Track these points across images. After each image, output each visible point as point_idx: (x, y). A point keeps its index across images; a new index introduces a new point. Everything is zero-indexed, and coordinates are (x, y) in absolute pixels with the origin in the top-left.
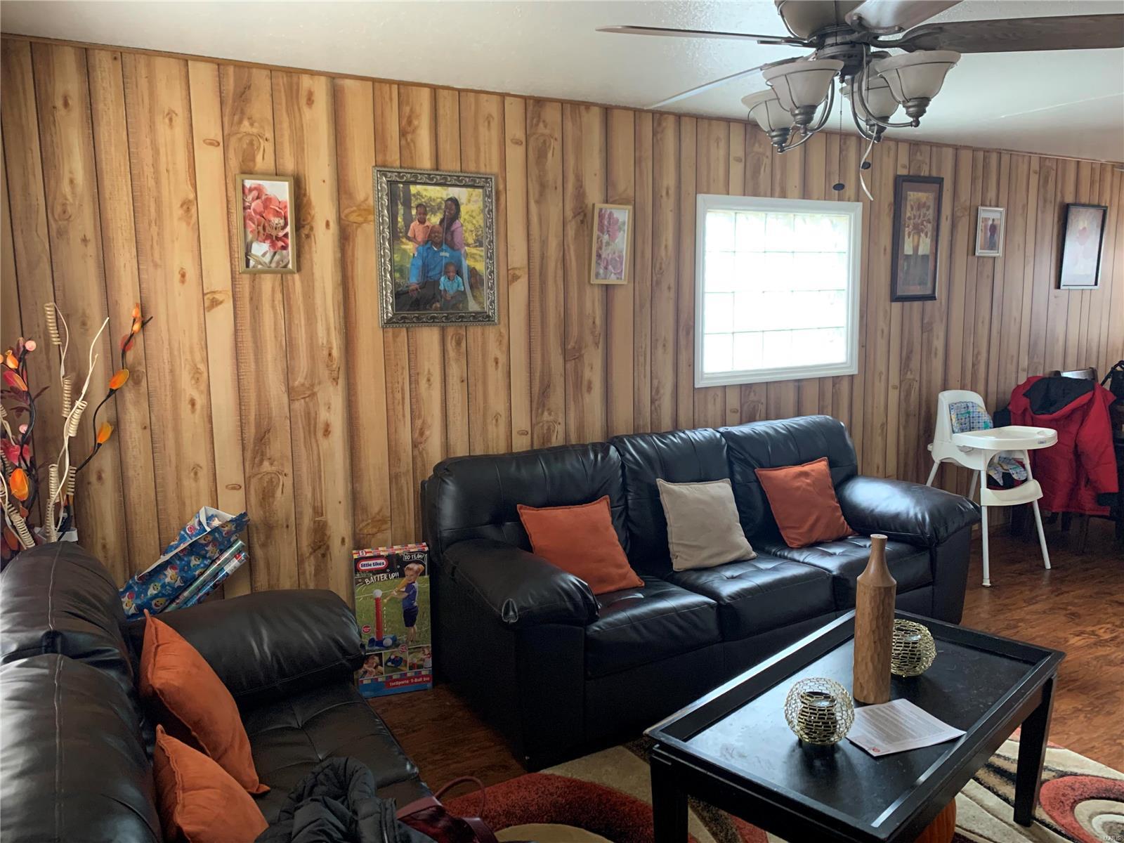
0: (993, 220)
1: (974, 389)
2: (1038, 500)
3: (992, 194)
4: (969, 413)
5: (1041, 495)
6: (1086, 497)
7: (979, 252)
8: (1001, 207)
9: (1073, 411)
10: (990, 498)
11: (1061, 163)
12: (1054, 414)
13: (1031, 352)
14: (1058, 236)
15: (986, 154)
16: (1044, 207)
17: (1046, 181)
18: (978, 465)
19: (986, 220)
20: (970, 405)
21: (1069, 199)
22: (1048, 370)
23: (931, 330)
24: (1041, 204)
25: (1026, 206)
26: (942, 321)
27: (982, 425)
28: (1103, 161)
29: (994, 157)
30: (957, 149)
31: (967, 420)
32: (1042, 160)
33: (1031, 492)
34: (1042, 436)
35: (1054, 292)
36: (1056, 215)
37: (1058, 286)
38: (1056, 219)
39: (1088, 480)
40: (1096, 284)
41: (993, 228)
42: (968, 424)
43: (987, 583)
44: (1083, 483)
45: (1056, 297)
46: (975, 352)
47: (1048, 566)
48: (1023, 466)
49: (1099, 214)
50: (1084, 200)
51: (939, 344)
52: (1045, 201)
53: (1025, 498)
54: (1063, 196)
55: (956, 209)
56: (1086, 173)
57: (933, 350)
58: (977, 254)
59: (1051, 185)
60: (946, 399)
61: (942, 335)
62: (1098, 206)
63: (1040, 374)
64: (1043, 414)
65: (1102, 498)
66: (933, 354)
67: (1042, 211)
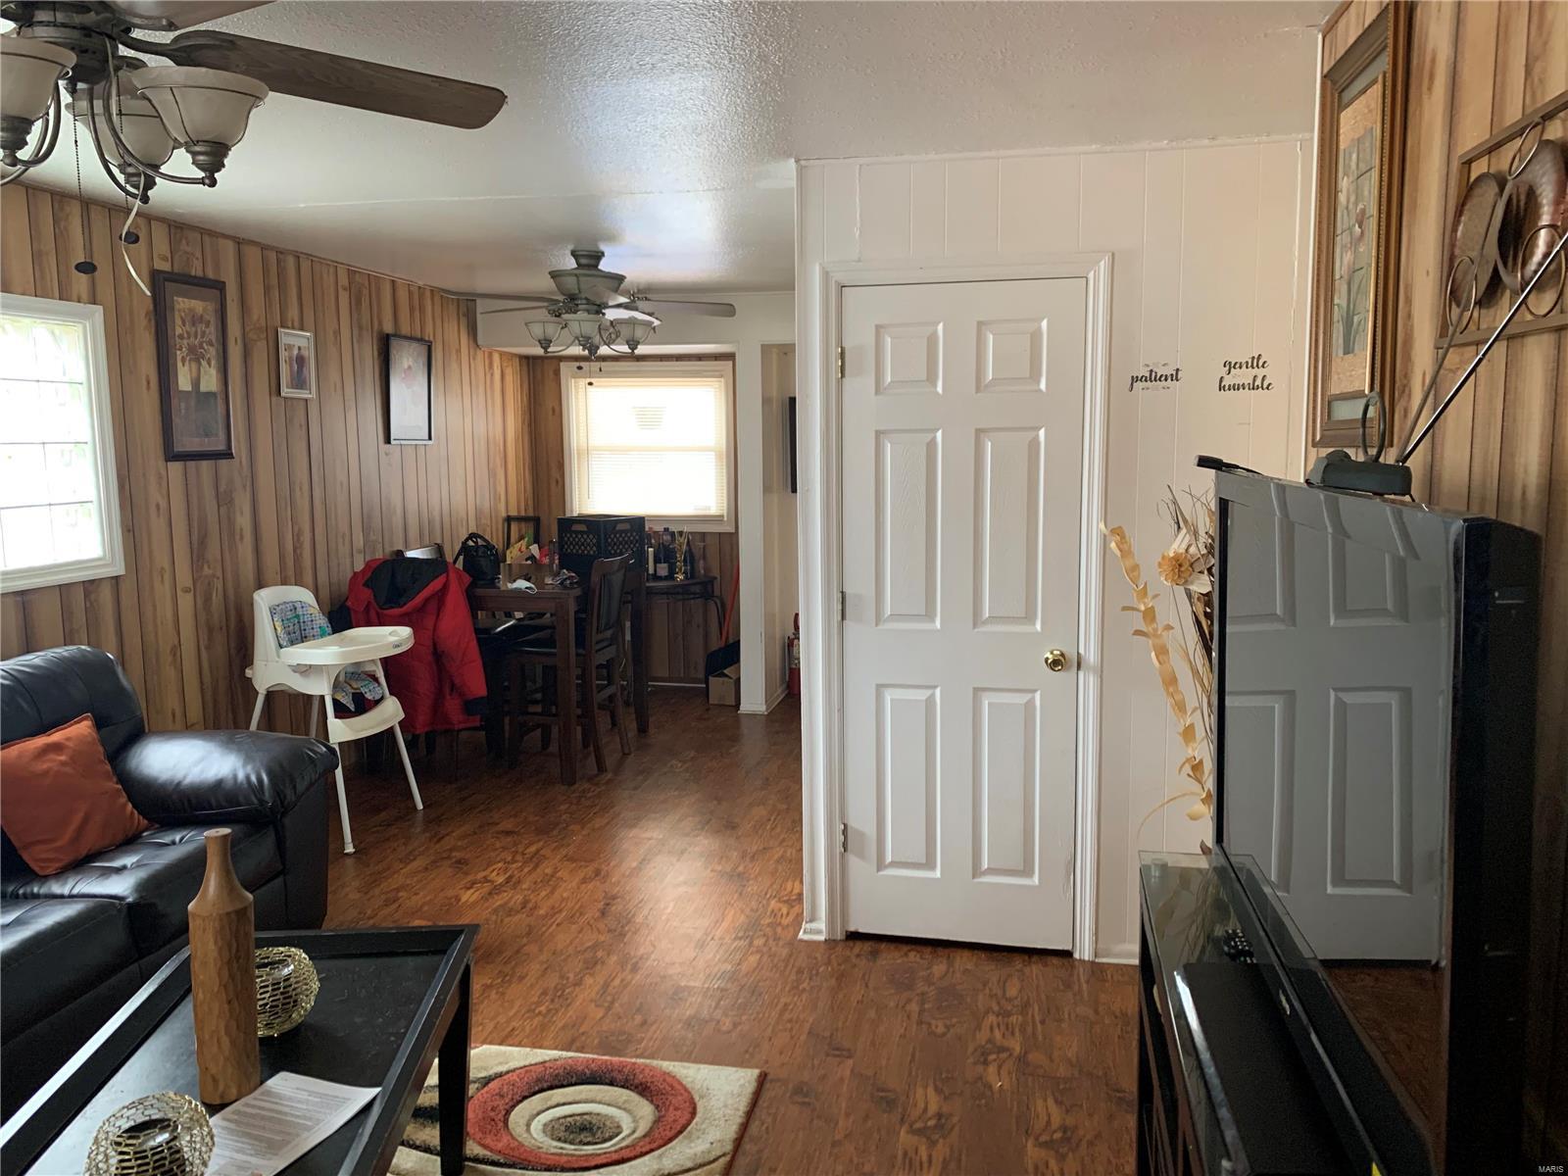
0: (299, 348)
1: (299, 583)
2: (399, 723)
3: (293, 313)
4: (298, 616)
5: (402, 716)
6: (453, 706)
7: (286, 391)
8: (307, 331)
9: (427, 600)
10: (340, 731)
11: (373, 281)
12: (405, 607)
13: (366, 529)
14: (381, 375)
15: (281, 256)
16: (360, 335)
17: (359, 302)
18: (319, 687)
19: (289, 347)
20: (298, 605)
21: (388, 328)
22: (388, 550)
23: (232, 501)
24: (356, 332)
25: (337, 333)
26: (244, 487)
27: (317, 631)
28: (421, 283)
29: (291, 261)
30: (239, 243)
31: (297, 627)
32: (351, 273)
33: (389, 713)
34: (393, 637)
35: (384, 447)
36: (375, 347)
37: (388, 440)
38: (376, 353)
39: (453, 686)
40: (430, 438)
41: (301, 360)
42: (298, 633)
43: (350, 849)
44: (447, 690)
45: (387, 454)
46: (296, 529)
47: (420, 806)
48: (376, 680)
49: (424, 350)
50: (405, 330)
51: (244, 521)
52: (360, 328)
53: (385, 721)
54: (380, 323)
55: (247, 329)
56: (403, 295)
57: (238, 531)
58: (283, 394)
59: (365, 304)
60: (264, 600)
61: (247, 509)
62: (420, 340)
63: (379, 555)
64: (392, 608)
65: (470, 706)
66: (238, 537)
67: (358, 342)
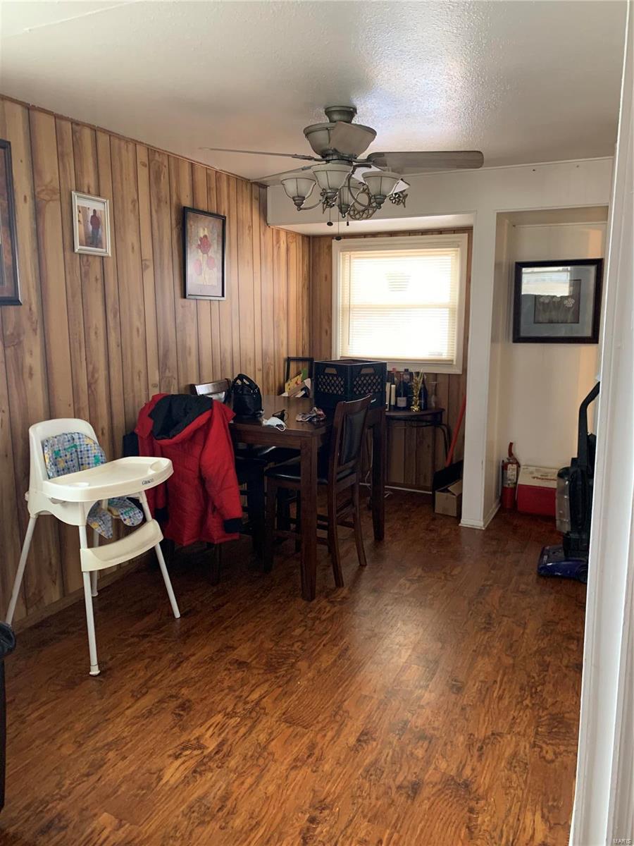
0: (95, 211)
1: (77, 415)
2: (160, 543)
3: (89, 180)
4: (75, 446)
5: (161, 538)
6: (213, 523)
7: (78, 248)
8: (104, 197)
9: (195, 432)
10: (92, 560)
11: (175, 160)
12: (174, 438)
14: (178, 241)
15: (77, 128)
16: (159, 205)
17: (158, 179)
18: (75, 518)
19: (83, 210)
20: (76, 437)
21: (187, 202)
22: (182, 385)
23: (20, 343)
24: (154, 202)
25: (136, 202)
26: (35, 330)
27: (92, 460)
28: (218, 168)
29: (87, 133)
30: (29, 109)
31: (74, 455)
32: (151, 151)
33: (150, 535)
34: (154, 469)
35: (180, 301)
36: (174, 217)
37: (184, 295)
38: (174, 222)
39: (215, 507)
40: (223, 296)
41: (96, 221)
42: (75, 461)
43: (95, 671)
44: (210, 511)
45: (182, 307)
46: (91, 367)
47: (177, 615)
48: (140, 506)
49: (218, 223)
50: (202, 206)
51: (33, 360)
52: (159, 201)
53: (144, 544)
54: (179, 198)
55: (38, 189)
56: (201, 177)
57: (26, 370)
58: (76, 250)
59: (164, 180)
60: (39, 432)
61: (37, 350)
62: (217, 216)
63: (174, 391)
64: (165, 439)
65: (230, 525)
66: (26, 375)
67: (157, 212)
